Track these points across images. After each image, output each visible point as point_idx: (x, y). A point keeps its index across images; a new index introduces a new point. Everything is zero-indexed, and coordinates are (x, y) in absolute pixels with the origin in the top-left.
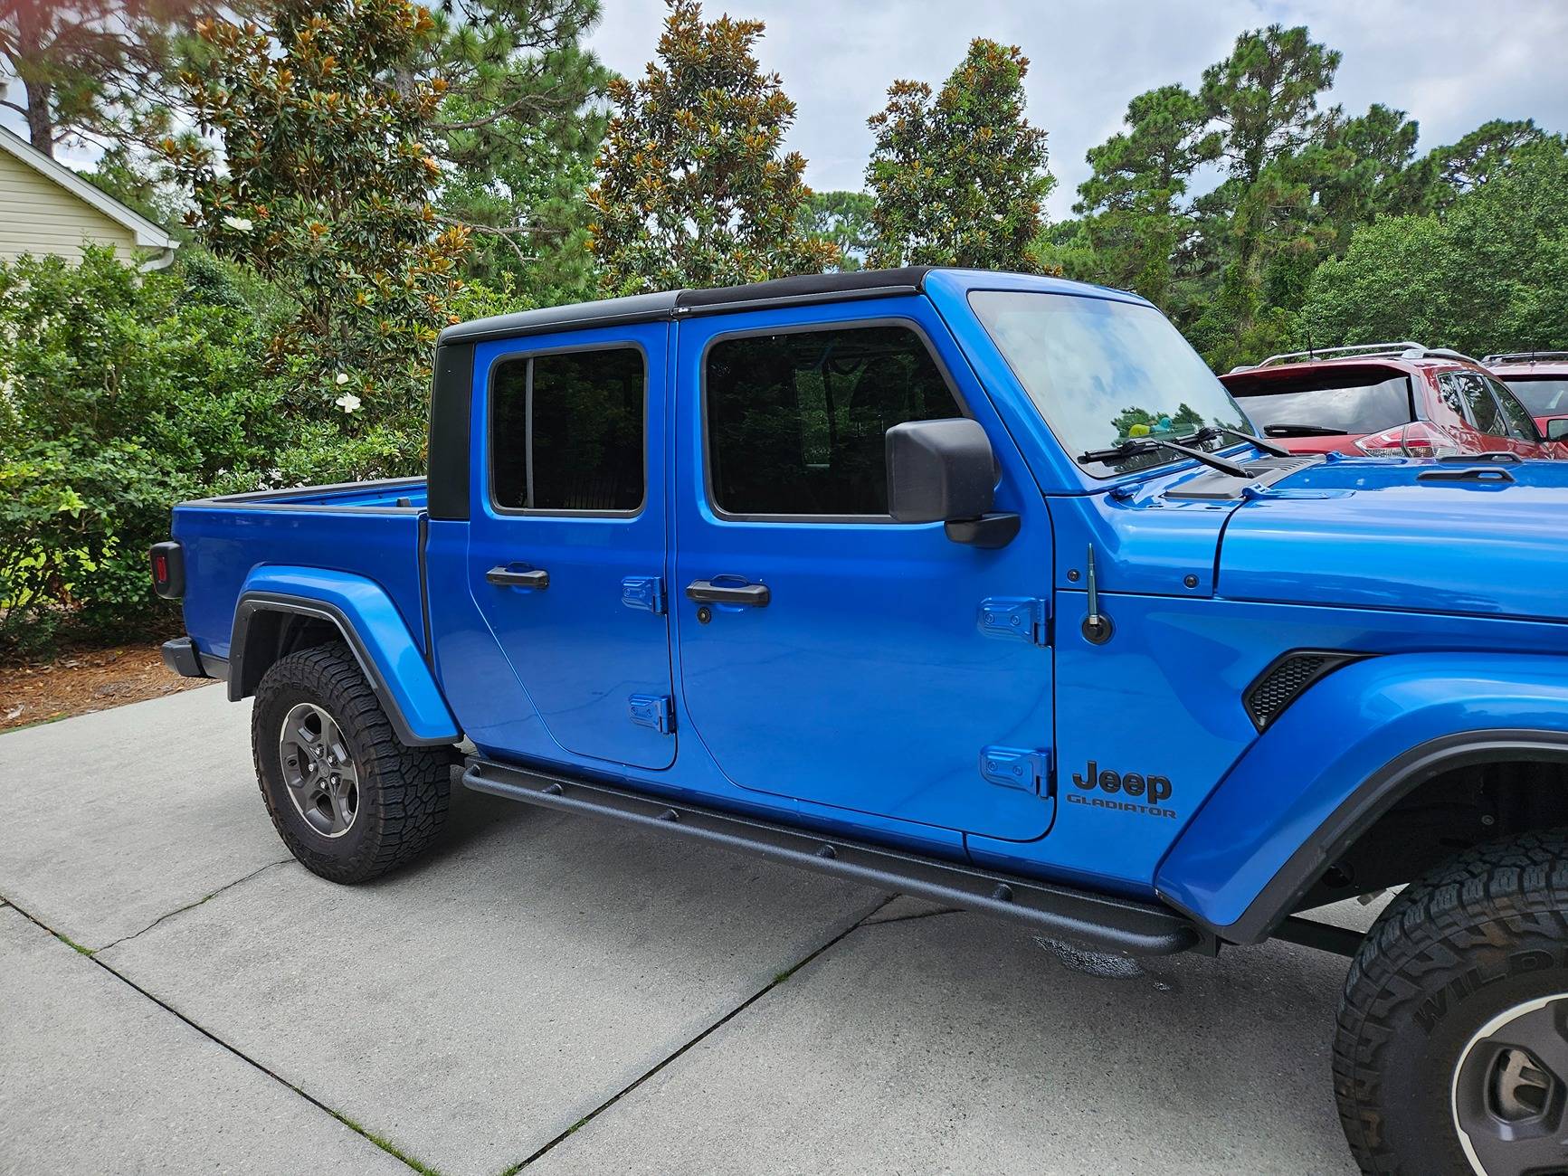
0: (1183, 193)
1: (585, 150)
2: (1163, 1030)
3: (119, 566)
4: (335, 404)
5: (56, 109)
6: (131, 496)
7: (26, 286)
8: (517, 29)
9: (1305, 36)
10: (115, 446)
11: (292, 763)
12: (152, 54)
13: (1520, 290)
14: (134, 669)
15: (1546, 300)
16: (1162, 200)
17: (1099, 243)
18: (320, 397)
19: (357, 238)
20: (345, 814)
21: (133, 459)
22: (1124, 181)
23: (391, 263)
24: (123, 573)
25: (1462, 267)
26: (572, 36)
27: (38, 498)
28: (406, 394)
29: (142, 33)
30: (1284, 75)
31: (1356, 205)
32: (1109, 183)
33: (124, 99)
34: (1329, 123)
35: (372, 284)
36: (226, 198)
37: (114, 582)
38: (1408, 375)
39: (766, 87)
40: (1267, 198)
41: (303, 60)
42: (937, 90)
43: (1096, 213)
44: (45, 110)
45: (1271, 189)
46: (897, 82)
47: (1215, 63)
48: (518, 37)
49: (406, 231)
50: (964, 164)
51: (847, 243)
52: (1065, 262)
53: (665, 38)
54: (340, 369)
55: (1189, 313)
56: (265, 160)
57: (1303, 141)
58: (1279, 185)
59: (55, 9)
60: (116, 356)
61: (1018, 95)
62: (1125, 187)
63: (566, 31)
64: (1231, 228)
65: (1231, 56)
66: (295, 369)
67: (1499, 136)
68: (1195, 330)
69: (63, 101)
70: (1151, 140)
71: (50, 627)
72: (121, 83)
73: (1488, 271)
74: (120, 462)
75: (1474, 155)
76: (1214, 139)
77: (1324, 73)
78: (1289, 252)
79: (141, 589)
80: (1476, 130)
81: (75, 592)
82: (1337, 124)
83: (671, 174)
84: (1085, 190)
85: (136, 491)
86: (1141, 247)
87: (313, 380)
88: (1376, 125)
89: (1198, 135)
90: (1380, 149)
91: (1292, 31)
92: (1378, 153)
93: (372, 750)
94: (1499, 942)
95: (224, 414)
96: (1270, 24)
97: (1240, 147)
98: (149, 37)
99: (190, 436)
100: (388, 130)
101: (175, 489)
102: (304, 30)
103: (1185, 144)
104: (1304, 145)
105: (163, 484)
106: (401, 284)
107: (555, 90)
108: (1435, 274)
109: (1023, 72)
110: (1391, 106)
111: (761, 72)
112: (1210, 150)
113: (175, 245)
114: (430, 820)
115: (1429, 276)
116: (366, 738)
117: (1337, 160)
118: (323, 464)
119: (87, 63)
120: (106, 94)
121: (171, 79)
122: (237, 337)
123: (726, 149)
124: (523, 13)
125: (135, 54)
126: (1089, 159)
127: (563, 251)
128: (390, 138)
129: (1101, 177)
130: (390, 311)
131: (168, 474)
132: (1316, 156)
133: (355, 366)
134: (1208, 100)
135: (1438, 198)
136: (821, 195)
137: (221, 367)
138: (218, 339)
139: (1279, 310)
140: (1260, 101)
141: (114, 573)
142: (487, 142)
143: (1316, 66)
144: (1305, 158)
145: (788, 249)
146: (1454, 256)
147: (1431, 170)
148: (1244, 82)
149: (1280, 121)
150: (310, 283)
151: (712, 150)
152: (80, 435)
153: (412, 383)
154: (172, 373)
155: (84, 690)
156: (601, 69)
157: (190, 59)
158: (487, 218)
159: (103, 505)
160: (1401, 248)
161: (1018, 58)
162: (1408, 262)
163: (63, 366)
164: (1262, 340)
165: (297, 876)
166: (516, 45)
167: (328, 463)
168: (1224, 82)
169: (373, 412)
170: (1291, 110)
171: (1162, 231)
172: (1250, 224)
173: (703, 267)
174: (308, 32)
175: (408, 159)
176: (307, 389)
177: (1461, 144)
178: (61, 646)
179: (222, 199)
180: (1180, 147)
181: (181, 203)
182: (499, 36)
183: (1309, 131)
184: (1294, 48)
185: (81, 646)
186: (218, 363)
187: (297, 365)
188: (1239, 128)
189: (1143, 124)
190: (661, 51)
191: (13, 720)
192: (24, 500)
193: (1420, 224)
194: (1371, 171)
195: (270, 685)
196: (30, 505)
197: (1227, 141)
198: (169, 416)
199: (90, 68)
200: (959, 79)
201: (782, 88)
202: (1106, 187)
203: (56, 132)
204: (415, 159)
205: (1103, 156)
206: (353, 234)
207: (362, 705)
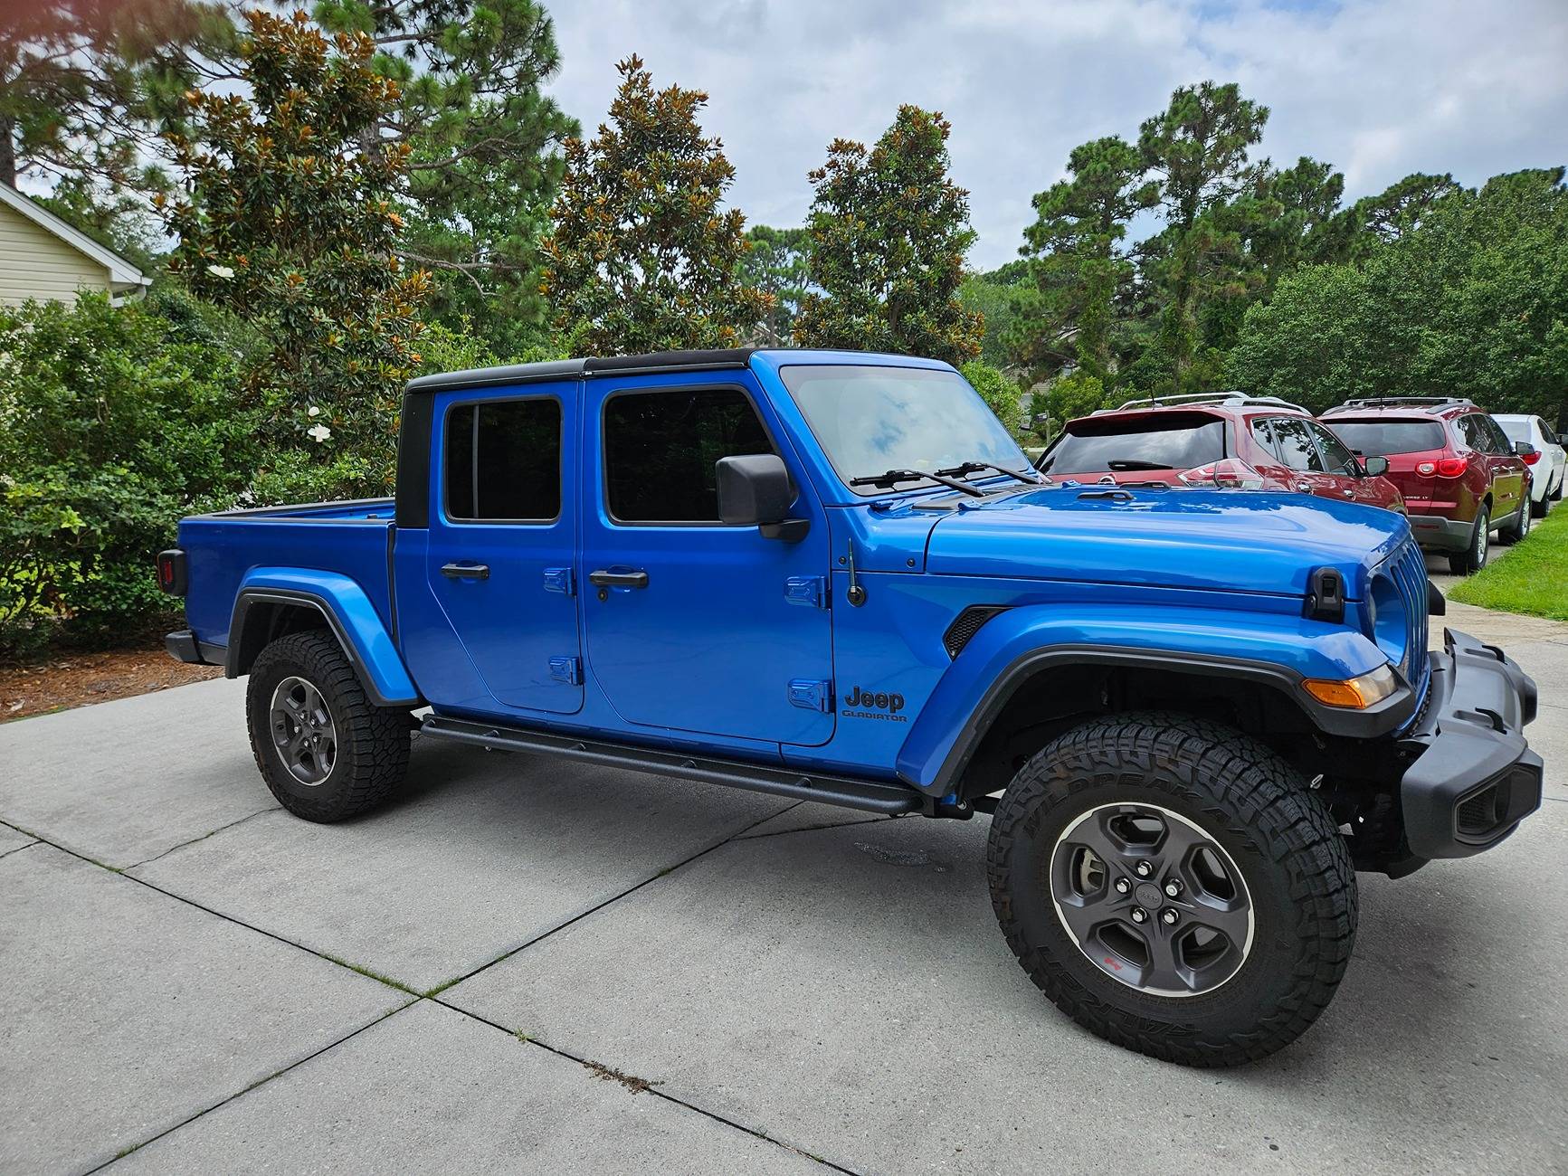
0: (1122, 238)
1: (543, 190)
2: (932, 893)
3: (109, 578)
4: (307, 434)
5: (21, 142)
6: (123, 515)
7: (30, 329)
8: (479, 75)
9: (1236, 93)
10: (108, 470)
11: (280, 727)
12: (117, 89)
13: (1428, 336)
14: (122, 670)
15: (1452, 346)
16: (1102, 244)
17: (1045, 284)
18: (293, 428)
19: (329, 286)
20: (324, 766)
21: (124, 482)
22: (1067, 226)
23: (360, 307)
24: (113, 584)
25: (1379, 313)
26: (532, 83)
27: (39, 516)
28: (371, 425)
29: (108, 69)
30: (1217, 129)
31: (1285, 253)
32: (1054, 227)
33: (88, 131)
34: (1259, 175)
35: (340, 326)
36: (210, 249)
37: (105, 592)
38: (1224, 420)
39: (709, 150)
40: (1201, 245)
41: (282, 129)
42: (870, 149)
43: (1041, 256)
44: (9, 142)
45: (1204, 236)
46: (836, 140)
47: (1152, 116)
48: (480, 84)
49: (373, 279)
50: (893, 218)
51: (806, 278)
52: (1012, 301)
53: (617, 103)
54: (310, 402)
55: (1130, 353)
56: (245, 215)
57: (1234, 192)
58: (1211, 232)
59: (20, 44)
60: (110, 390)
61: (942, 156)
62: (1068, 231)
63: (526, 78)
64: (1168, 273)
65: (1167, 109)
66: (270, 403)
67: (1421, 188)
68: (1135, 369)
69: (26, 133)
70: (1092, 187)
71: (46, 632)
72: (85, 116)
73: (1402, 317)
74: (114, 485)
75: (1398, 205)
76: (1152, 188)
77: (1254, 127)
78: (1222, 295)
79: (129, 598)
80: (1399, 182)
81: (69, 601)
82: (1266, 175)
83: (621, 226)
84: (1030, 233)
85: (128, 510)
86: (1085, 288)
87: (286, 412)
88: (1304, 177)
89: (1136, 184)
90: (1308, 200)
91: (1224, 88)
92: (1307, 202)
93: (348, 710)
94: (1063, 776)
95: (205, 442)
96: (1203, 81)
97: (1177, 196)
98: (116, 73)
99: (174, 462)
100: (358, 189)
101: (161, 509)
102: (284, 101)
103: (1124, 192)
104: (1236, 195)
105: (150, 504)
106: (367, 326)
107: (516, 134)
108: (1354, 319)
109: (945, 134)
110: (1318, 160)
111: (703, 136)
112: (1148, 198)
113: (148, 282)
114: (394, 770)
115: (1347, 321)
116: (343, 701)
117: (1266, 210)
118: (295, 488)
119: (50, 96)
120: (69, 126)
121: (137, 113)
122: (218, 373)
123: (670, 206)
124: (485, 61)
125: (100, 88)
126: (1034, 204)
127: (522, 287)
128: (359, 196)
129: (1046, 221)
130: (358, 352)
131: (155, 495)
132: (1247, 206)
133: (324, 399)
134: (1145, 151)
135: (1364, 245)
136: (780, 232)
137: (202, 400)
138: (200, 375)
139: (1214, 350)
140: (1193, 153)
141: (106, 583)
142: (449, 180)
143: (1247, 121)
144: (1238, 206)
145: (726, 296)
146: (1371, 302)
147: (1356, 221)
148: (1179, 135)
149: (1213, 172)
150: (286, 325)
151: (657, 207)
152: (76, 459)
153: (377, 415)
154: (158, 405)
155: (78, 687)
156: (560, 115)
157: (157, 98)
158: (449, 254)
159: (97, 522)
160: (1322, 294)
161: (941, 122)
162: (1329, 308)
163: (64, 399)
164: (1198, 379)
165: (284, 820)
166: (478, 91)
167: (300, 487)
168: (1160, 134)
169: (341, 441)
170: (1223, 162)
171: (1102, 274)
172: (1186, 268)
173: (649, 311)
174: (287, 104)
175: (376, 216)
176: (280, 421)
177: (1385, 195)
178: (52, 651)
179: (206, 250)
180: (1120, 194)
181: (139, 231)
182: (461, 84)
183: (1241, 182)
184: (1225, 104)
185: (70, 651)
186: (200, 396)
187: (272, 399)
188: (1175, 177)
189: (1084, 172)
190: (613, 114)
191: (16, 712)
192: (26, 518)
193: (1338, 273)
194: (1299, 220)
195: (264, 662)
196: (31, 521)
197: (1163, 190)
198: (155, 444)
199: (53, 100)
200: (888, 142)
201: (723, 151)
202: (1050, 231)
203: (19, 163)
204: (382, 216)
205: (1047, 201)
206: (325, 281)
207: (341, 675)
